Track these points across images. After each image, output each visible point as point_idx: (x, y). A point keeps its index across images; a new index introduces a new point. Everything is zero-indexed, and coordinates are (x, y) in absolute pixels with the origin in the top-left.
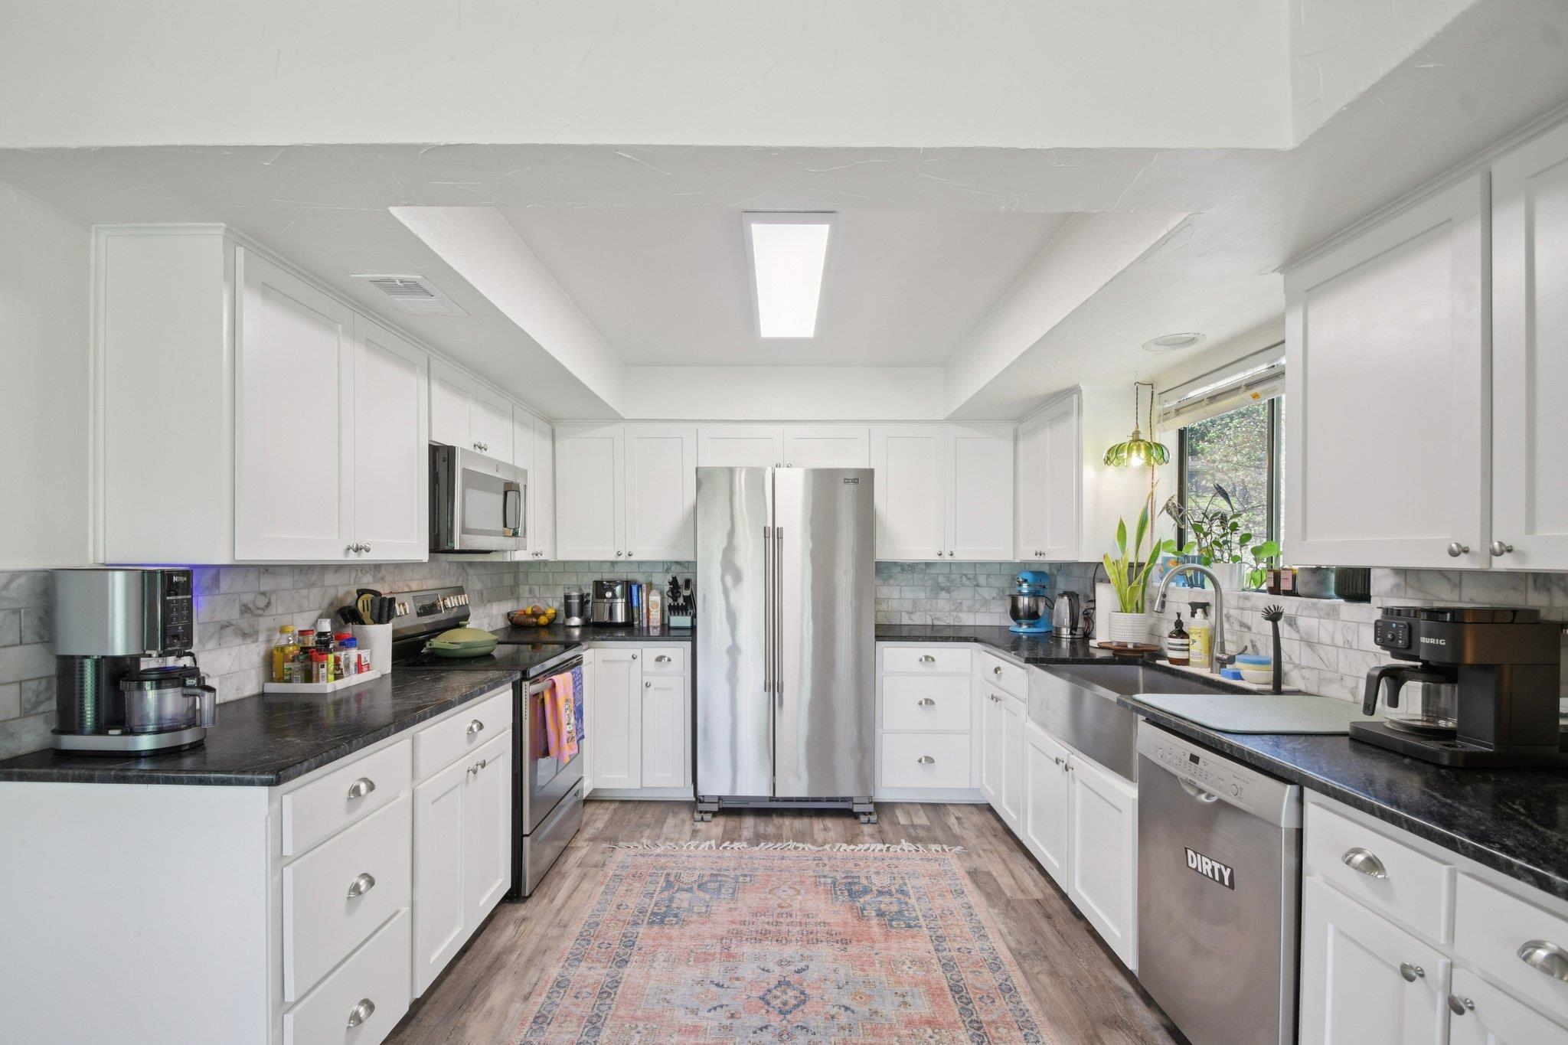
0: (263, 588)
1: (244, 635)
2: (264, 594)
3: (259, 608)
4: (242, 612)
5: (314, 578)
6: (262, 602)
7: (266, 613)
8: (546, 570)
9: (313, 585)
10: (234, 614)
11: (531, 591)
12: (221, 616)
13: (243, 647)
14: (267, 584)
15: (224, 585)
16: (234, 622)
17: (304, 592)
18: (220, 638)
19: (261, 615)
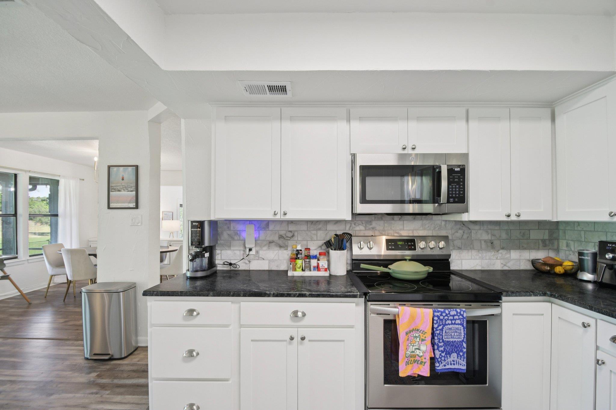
0: (290, 229)
1: (281, 247)
2: (291, 231)
3: (288, 237)
4: (279, 238)
5: (320, 226)
6: (290, 235)
7: (292, 239)
8: (579, 228)
9: (320, 229)
10: (276, 238)
11: (568, 245)
12: (271, 239)
13: (280, 251)
14: (292, 228)
15: (271, 227)
16: (275, 241)
17: (314, 232)
18: (269, 246)
19: (290, 240)
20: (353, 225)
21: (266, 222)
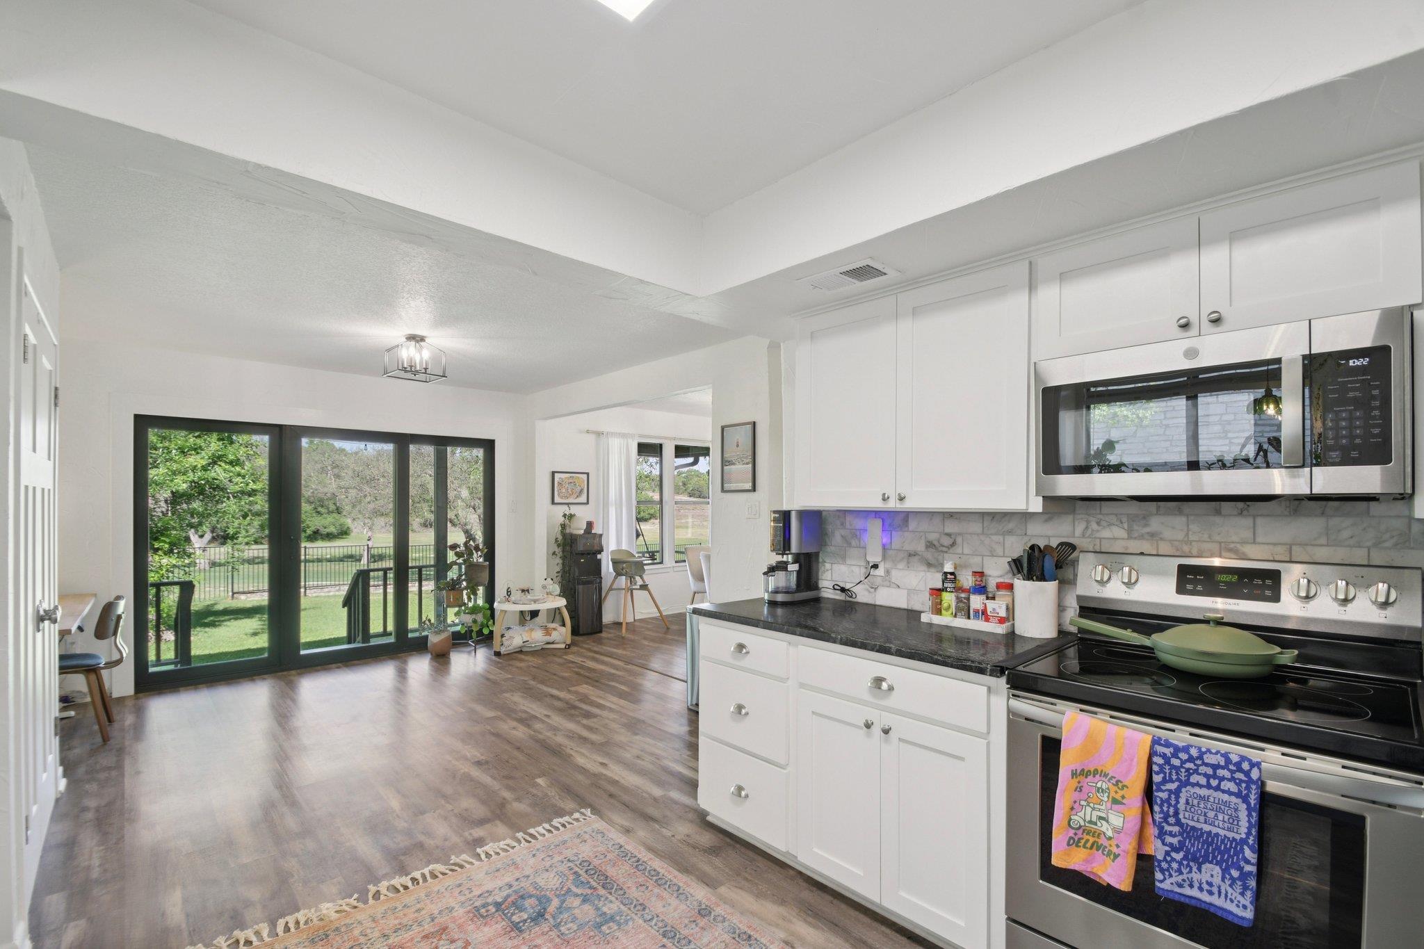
0: (947, 530)
1: (929, 565)
2: (949, 535)
3: (944, 546)
4: (927, 547)
5: (1011, 526)
6: (946, 541)
7: (951, 551)
9: (1010, 532)
10: (920, 547)
12: (909, 547)
13: (928, 574)
14: (951, 527)
15: (913, 525)
16: (920, 553)
17: (999, 538)
18: (908, 563)
19: (946, 552)
20: (1094, 526)
21: (902, 516)
